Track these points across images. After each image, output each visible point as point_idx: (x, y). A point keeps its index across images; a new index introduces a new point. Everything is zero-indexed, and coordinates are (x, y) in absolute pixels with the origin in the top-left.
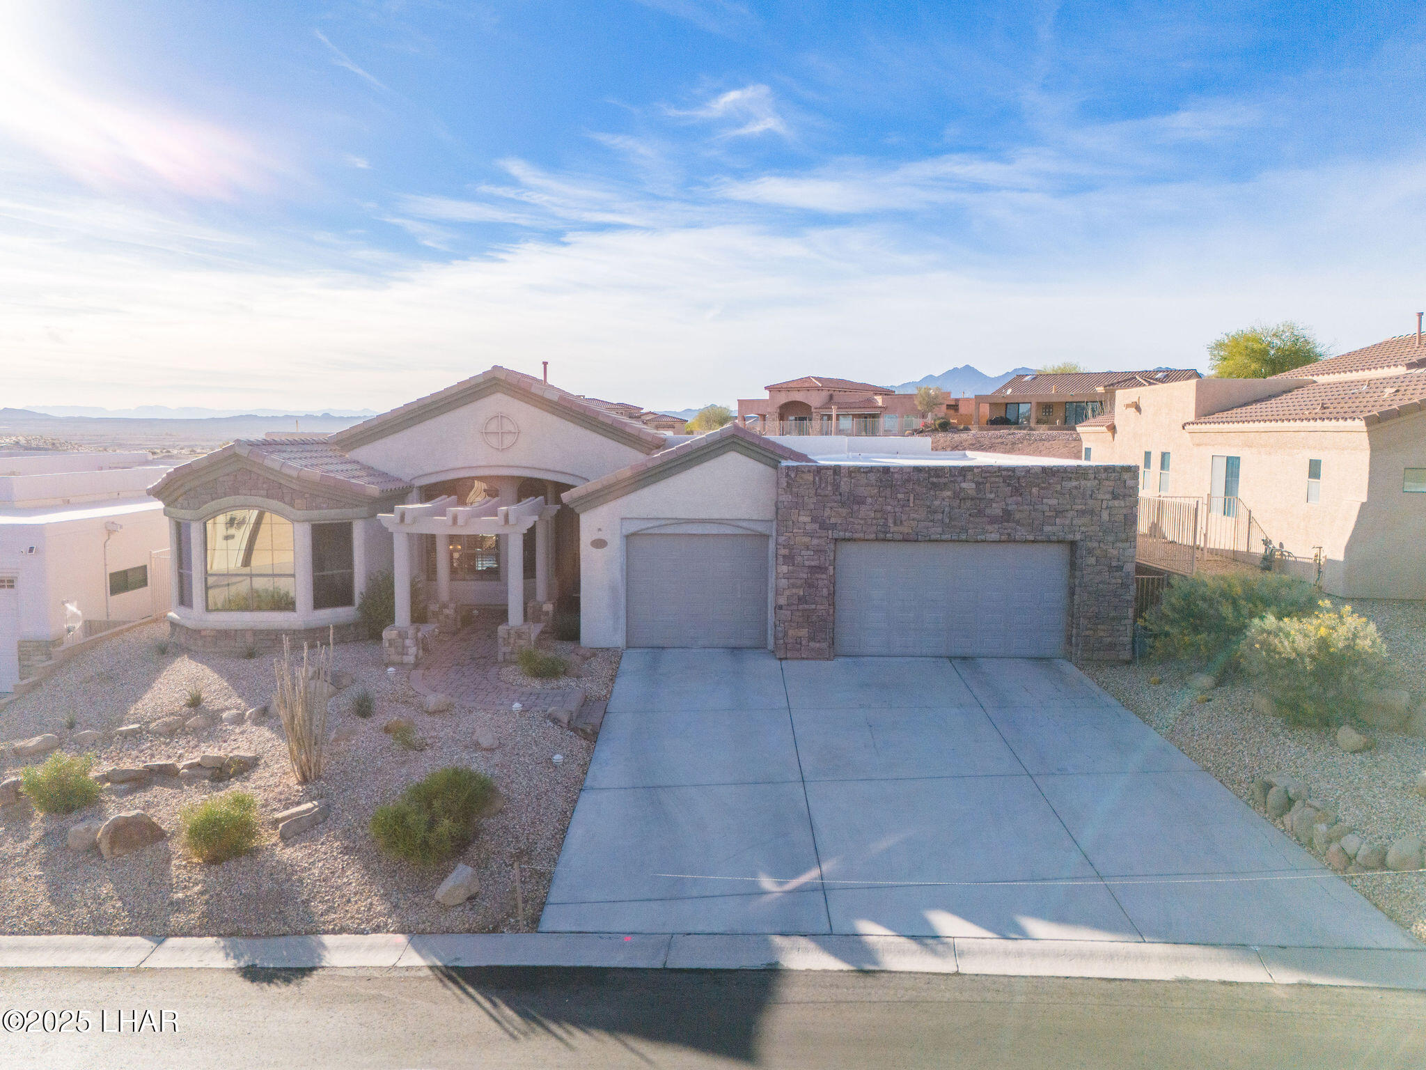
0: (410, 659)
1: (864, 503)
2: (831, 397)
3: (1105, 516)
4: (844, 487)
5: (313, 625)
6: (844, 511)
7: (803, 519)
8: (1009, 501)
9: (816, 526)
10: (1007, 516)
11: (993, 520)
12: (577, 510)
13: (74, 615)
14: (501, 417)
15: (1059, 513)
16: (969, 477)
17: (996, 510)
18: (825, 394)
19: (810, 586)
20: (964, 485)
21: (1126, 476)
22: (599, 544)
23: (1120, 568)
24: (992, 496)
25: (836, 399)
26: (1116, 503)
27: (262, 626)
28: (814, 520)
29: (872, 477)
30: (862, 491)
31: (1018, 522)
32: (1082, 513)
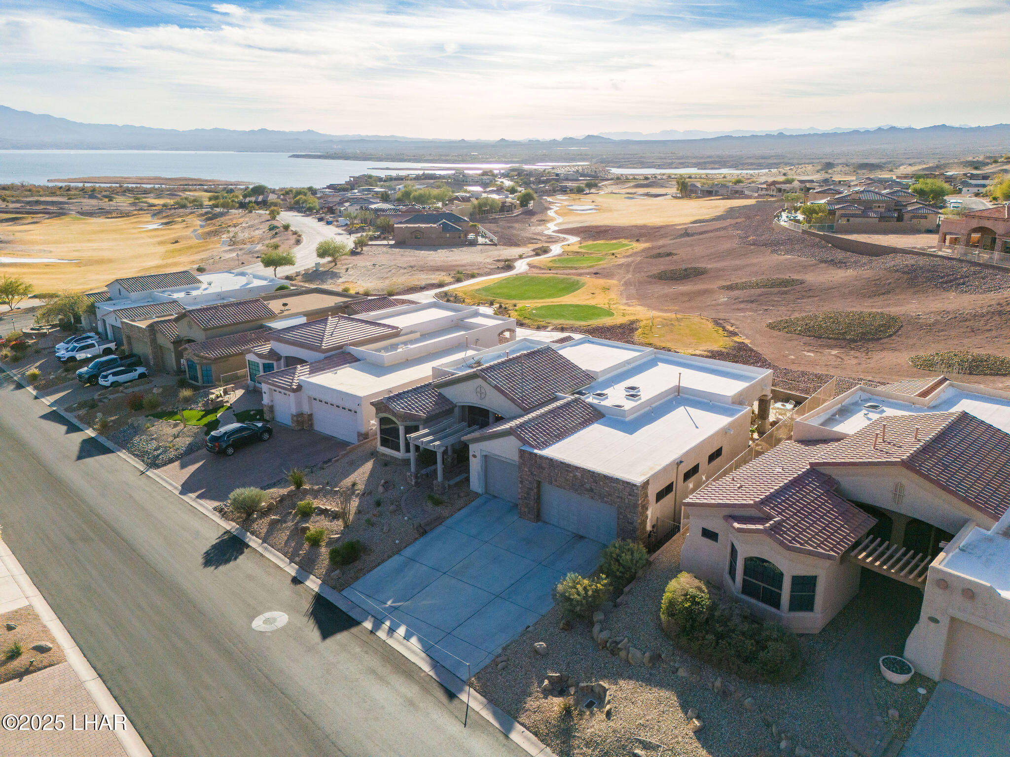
0: (413, 483)
1: (544, 469)
3: (626, 501)
4: (538, 462)
5: (405, 458)
6: (539, 471)
7: (526, 469)
8: (592, 484)
9: (530, 473)
10: (591, 490)
11: (587, 490)
12: (468, 443)
13: (374, 425)
14: (480, 387)
15: (610, 495)
16: (579, 471)
17: (588, 486)
19: (528, 494)
20: (577, 474)
21: (634, 488)
22: (474, 456)
23: (632, 523)
24: (586, 481)
26: (631, 497)
27: (392, 455)
28: (529, 471)
29: (547, 461)
30: (544, 465)
31: (595, 493)
32: (618, 497)
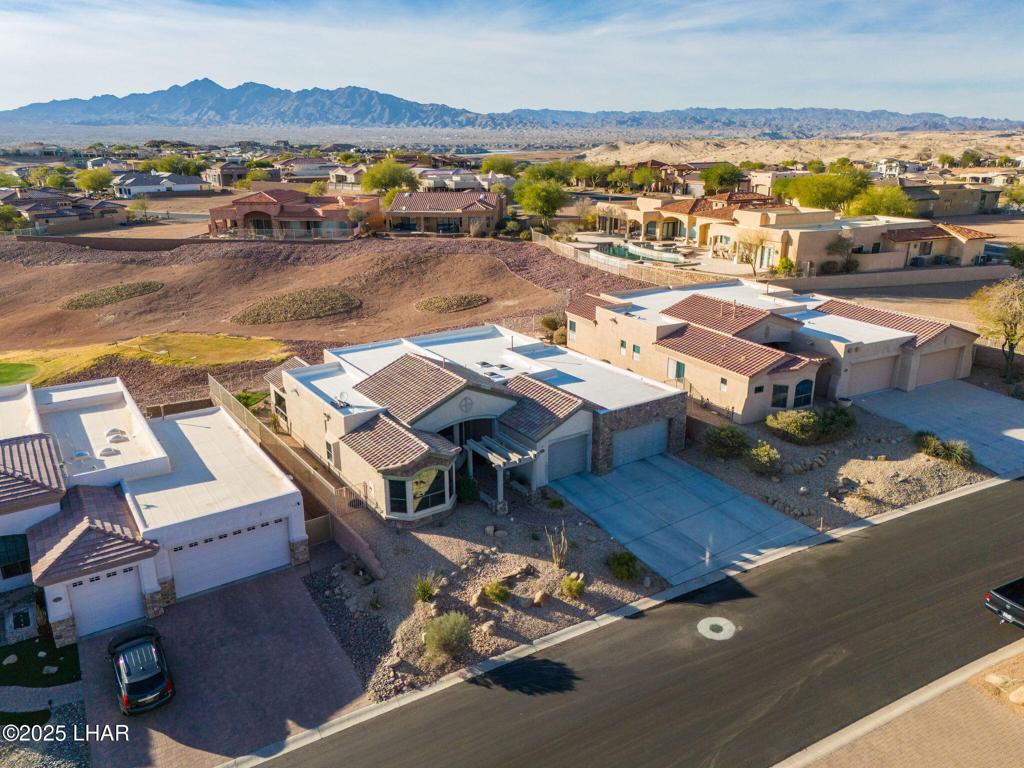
1: (622, 420)
2: (282, 207)
6: (617, 424)
7: (606, 430)
8: (658, 410)
10: (657, 414)
14: (465, 399)
18: (278, 207)
19: (608, 450)
20: (647, 408)
23: (683, 423)
24: (654, 409)
25: (286, 209)
28: (609, 429)
29: (625, 410)
31: (660, 416)
